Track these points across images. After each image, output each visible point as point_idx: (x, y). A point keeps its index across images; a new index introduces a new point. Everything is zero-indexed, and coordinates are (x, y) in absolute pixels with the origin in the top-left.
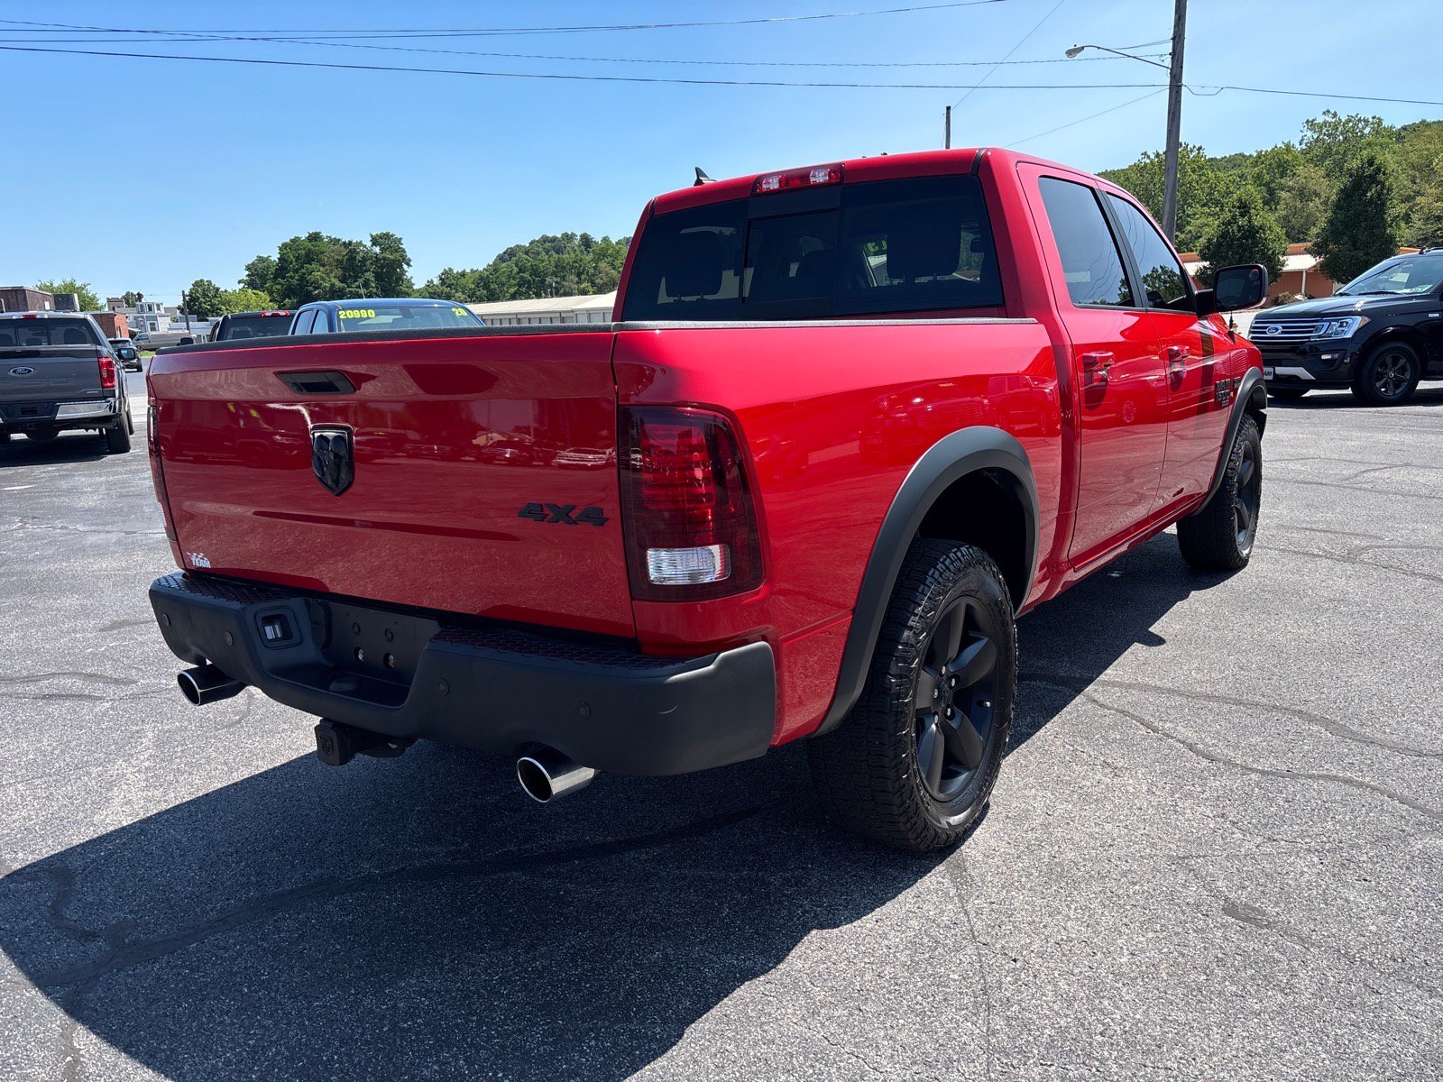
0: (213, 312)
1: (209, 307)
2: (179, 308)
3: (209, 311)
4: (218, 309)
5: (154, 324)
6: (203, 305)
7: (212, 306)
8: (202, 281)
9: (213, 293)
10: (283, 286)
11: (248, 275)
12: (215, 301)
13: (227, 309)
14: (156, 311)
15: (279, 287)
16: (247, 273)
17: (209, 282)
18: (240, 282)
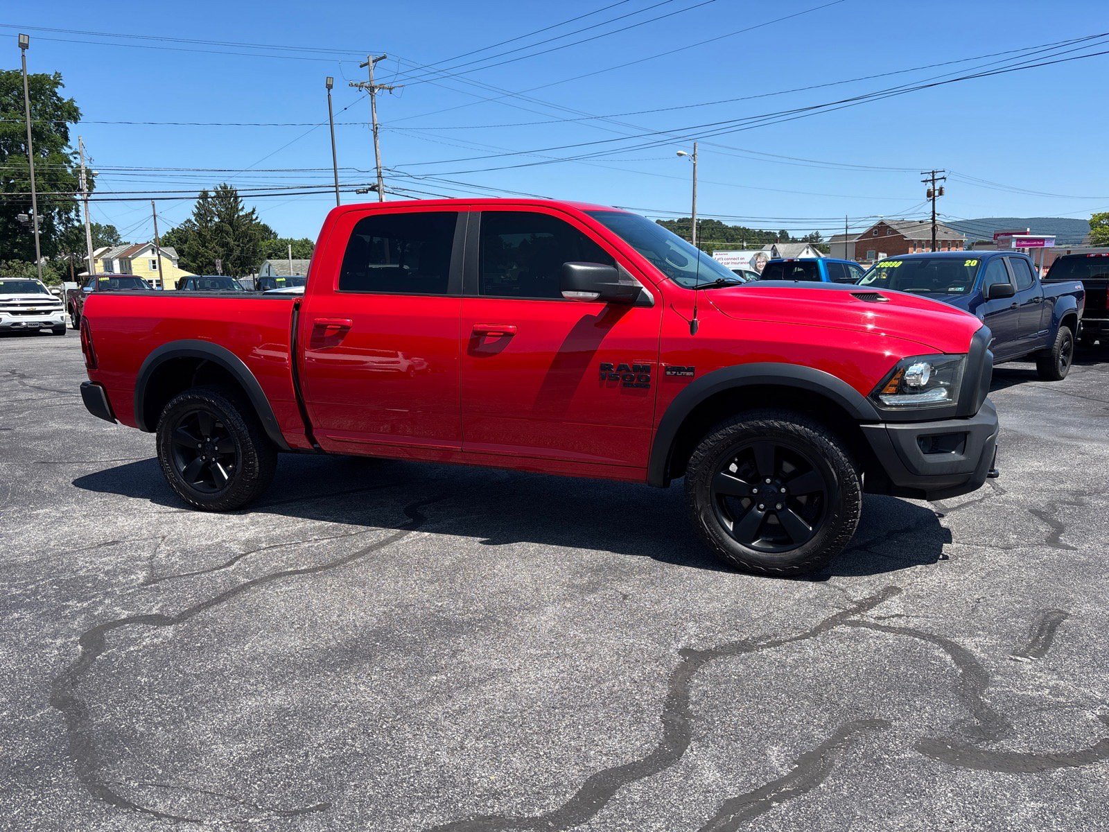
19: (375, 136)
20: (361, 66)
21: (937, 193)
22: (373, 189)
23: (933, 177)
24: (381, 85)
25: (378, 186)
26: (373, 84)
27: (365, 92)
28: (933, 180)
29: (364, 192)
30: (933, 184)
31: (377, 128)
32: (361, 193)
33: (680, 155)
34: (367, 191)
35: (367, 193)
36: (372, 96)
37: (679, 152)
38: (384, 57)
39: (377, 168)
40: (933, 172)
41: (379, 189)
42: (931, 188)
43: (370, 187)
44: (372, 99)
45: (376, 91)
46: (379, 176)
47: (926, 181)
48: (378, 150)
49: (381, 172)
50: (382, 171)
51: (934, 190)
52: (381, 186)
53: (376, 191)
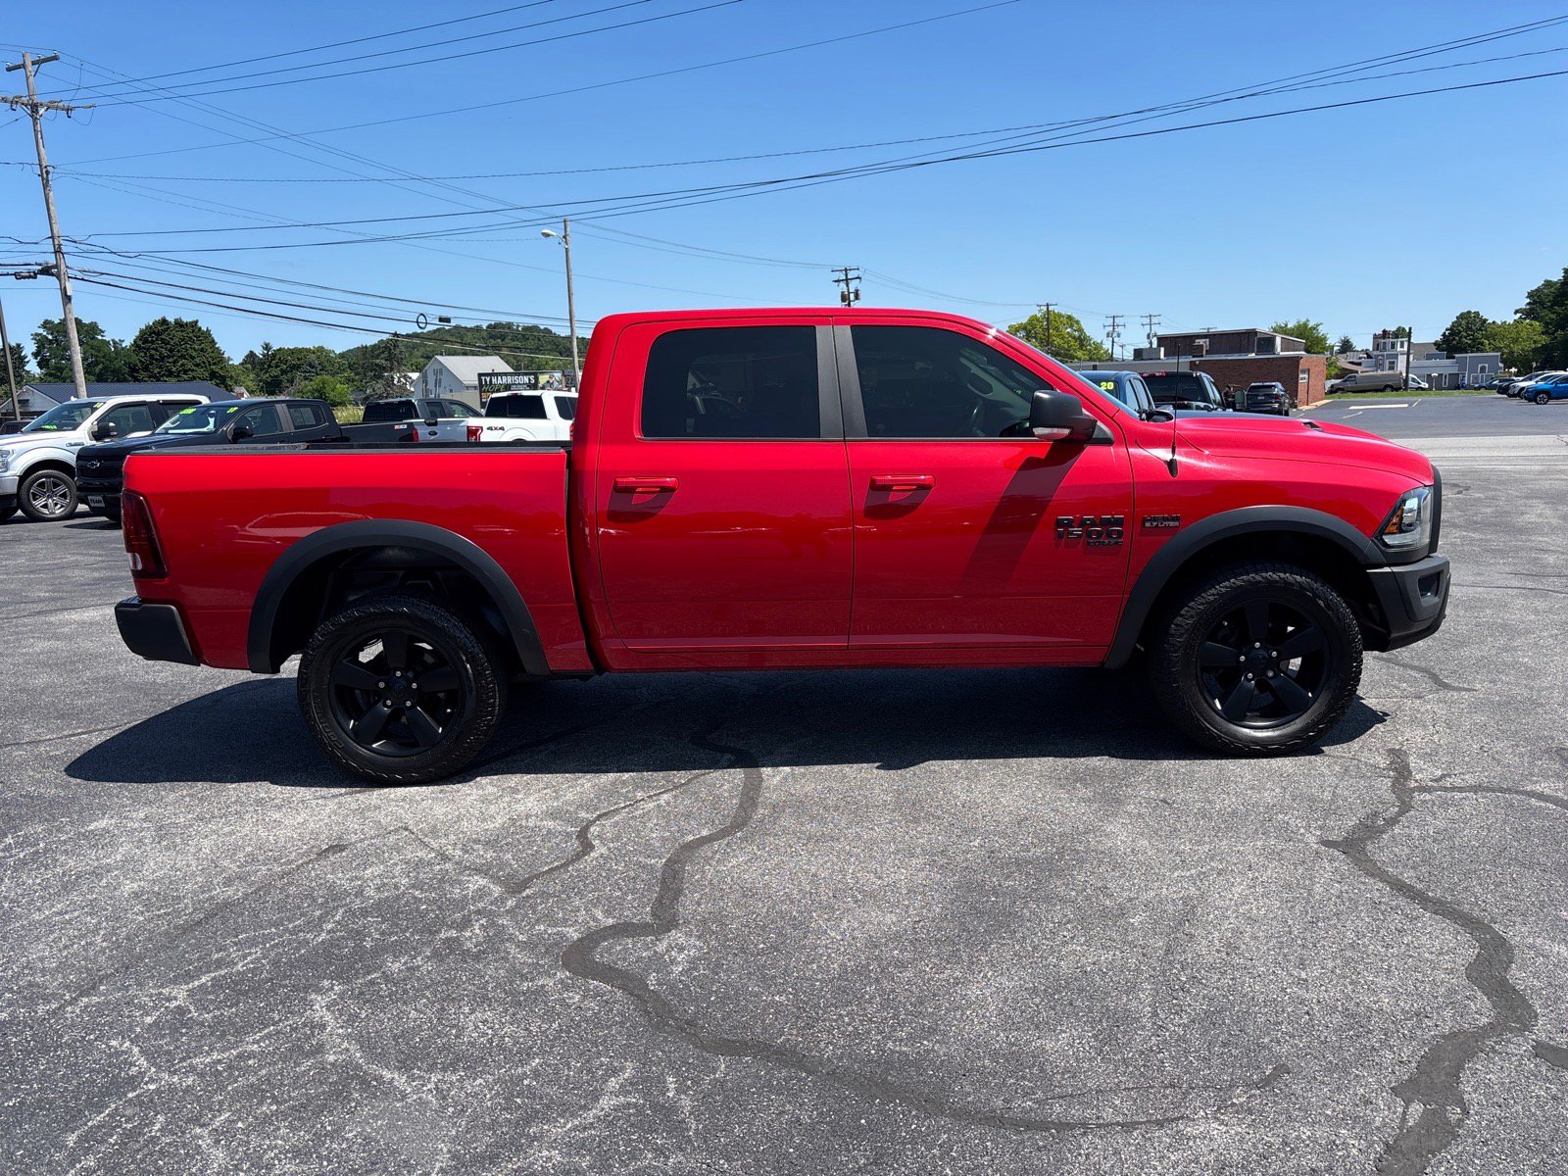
0: (1473, 347)
1: (1469, 342)
2: (1436, 344)
3: (1469, 345)
4: (1480, 343)
5: (1393, 363)
6: (1464, 339)
7: (1473, 340)
8: (1469, 312)
9: (1478, 325)
10: (1558, 314)
11: (1528, 304)
12: (1478, 335)
13: (1490, 344)
14: (1399, 349)
15: (1554, 316)
16: (1528, 301)
17: (1477, 313)
18: (1516, 312)
19: (46, 185)
20: (9, 69)
21: (852, 297)
22: (46, 271)
23: (846, 275)
24: (51, 102)
25: (56, 266)
26: (37, 99)
27: (22, 112)
28: (847, 280)
29: (29, 277)
30: (847, 286)
31: (47, 173)
32: (24, 278)
33: (547, 235)
34: (36, 274)
35: (36, 278)
36: (35, 120)
37: (544, 231)
38: (55, 58)
39: (52, 237)
40: (846, 270)
41: (59, 272)
42: (845, 290)
43: (40, 268)
44: (35, 125)
45: (42, 111)
46: (58, 251)
47: (838, 281)
48: (52, 208)
49: (60, 245)
50: (62, 242)
51: (849, 293)
52: (63, 267)
53: (52, 275)
